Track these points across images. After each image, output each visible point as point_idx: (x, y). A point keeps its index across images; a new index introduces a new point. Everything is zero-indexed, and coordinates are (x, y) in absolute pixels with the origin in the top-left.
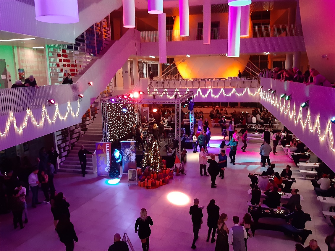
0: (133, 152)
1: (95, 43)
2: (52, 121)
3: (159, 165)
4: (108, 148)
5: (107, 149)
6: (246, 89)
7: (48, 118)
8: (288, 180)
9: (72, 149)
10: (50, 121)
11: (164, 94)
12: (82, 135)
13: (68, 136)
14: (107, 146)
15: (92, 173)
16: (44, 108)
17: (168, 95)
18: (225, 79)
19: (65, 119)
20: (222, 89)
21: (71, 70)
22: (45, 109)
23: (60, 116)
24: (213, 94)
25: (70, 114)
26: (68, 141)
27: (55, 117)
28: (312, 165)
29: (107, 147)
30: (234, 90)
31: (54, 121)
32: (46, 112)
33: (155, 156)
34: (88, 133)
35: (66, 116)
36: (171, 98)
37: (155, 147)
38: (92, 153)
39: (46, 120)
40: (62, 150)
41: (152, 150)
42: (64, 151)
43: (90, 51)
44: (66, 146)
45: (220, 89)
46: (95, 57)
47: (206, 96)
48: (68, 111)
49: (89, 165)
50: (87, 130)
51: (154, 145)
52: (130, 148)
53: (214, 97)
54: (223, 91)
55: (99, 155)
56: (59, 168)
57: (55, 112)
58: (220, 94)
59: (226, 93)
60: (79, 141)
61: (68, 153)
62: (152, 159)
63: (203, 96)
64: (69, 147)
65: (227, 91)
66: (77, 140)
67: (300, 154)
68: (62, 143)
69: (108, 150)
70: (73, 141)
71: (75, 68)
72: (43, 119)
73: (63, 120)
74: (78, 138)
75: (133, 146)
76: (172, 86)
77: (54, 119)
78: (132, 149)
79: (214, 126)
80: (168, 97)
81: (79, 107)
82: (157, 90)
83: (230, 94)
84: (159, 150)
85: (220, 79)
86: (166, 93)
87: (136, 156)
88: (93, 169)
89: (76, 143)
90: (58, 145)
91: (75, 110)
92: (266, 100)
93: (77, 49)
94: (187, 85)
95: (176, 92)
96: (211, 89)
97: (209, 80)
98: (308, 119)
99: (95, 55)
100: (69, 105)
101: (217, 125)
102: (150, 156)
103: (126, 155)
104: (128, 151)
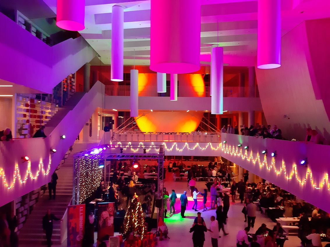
1: (61, 94)
2: (24, 182)
3: (143, 230)
5: (80, 213)
7: (20, 179)
9: (30, 213)
10: (21, 182)
11: (127, 148)
12: (42, 195)
13: (26, 199)
15: (59, 243)
16: (17, 166)
19: (36, 178)
20: (186, 143)
21: (37, 122)
22: (17, 168)
23: (31, 176)
24: (178, 147)
25: (41, 172)
26: (27, 204)
27: (26, 177)
29: (81, 210)
30: (198, 144)
32: (19, 171)
33: (139, 218)
35: (37, 174)
36: (135, 151)
37: (139, 209)
38: (60, 219)
39: (17, 181)
40: (20, 215)
42: (22, 216)
43: (56, 101)
44: (25, 210)
45: (184, 143)
46: (60, 108)
48: (40, 169)
49: (56, 233)
50: (46, 189)
51: (138, 206)
52: (108, 210)
53: (178, 151)
54: (187, 145)
55: (71, 221)
57: (27, 171)
58: (184, 148)
59: (190, 147)
61: (26, 219)
62: (136, 224)
64: (28, 210)
65: (191, 145)
66: (37, 202)
67: (275, 208)
68: (21, 206)
69: (82, 214)
70: (31, 203)
71: (42, 119)
72: (14, 180)
73: (34, 180)
74: (37, 199)
75: (111, 208)
77: (25, 180)
79: (176, 180)
80: (133, 150)
81: (50, 163)
82: (120, 144)
83: (194, 148)
84: (143, 212)
85: (183, 133)
86: (129, 146)
87: (114, 220)
88: (61, 237)
89: (35, 206)
90: (17, 210)
91: (45, 168)
92: (233, 154)
93: (45, 100)
94: (150, 138)
95: (141, 145)
96: (176, 143)
97: (173, 134)
98: (309, 176)
99: (60, 106)
100: (41, 162)
101: (179, 178)
102: (133, 220)
103: (102, 220)
104: (105, 214)
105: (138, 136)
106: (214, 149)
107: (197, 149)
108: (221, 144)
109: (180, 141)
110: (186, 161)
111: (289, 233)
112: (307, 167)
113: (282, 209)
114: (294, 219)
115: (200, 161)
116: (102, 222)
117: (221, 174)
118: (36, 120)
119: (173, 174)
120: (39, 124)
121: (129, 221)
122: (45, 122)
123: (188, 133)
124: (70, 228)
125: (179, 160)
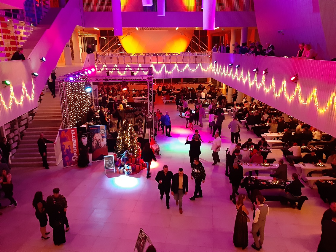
0: (103, 137)
1: (34, 11)
2: (9, 107)
3: (136, 149)
4: (73, 135)
6: (198, 64)
7: (4, 104)
8: (265, 151)
9: (22, 139)
10: (6, 107)
11: (114, 71)
12: (30, 121)
13: (15, 124)
14: (73, 132)
15: (55, 165)
17: (118, 72)
18: (177, 55)
19: (21, 103)
20: (176, 65)
21: (12, 43)
23: (16, 101)
24: (167, 70)
25: (25, 97)
26: (16, 130)
27: (11, 102)
28: (276, 134)
30: (187, 65)
31: (10, 107)
32: (2, 96)
33: (132, 139)
34: (36, 118)
35: (22, 100)
36: (122, 75)
37: (131, 130)
38: (53, 142)
39: (2, 106)
40: (12, 141)
41: (128, 133)
42: (14, 142)
43: (29, 19)
44: (15, 136)
45: (173, 65)
46: (36, 28)
47: (160, 72)
48: (24, 94)
49: (50, 156)
50: (34, 115)
52: (100, 132)
53: (168, 73)
54: (176, 67)
55: (64, 143)
56: (10, 162)
57: (11, 96)
58: (173, 70)
59: (180, 69)
60: (28, 128)
61: (18, 144)
62: (128, 143)
63: (157, 72)
64: (18, 136)
65: (181, 66)
66: (26, 127)
67: (261, 125)
68: (11, 132)
69: (74, 136)
70: (21, 129)
71: (17, 41)
73: (19, 105)
74: (26, 125)
75: (103, 130)
76: (121, 62)
77: (11, 105)
78: (102, 134)
79: (166, 103)
80: (119, 74)
81: (34, 88)
82: (106, 66)
83: (184, 70)
84: (135, 133)
85: (172, 54)
86: (116, 69)
87: (107, 141)
88: (56, 159)
89: (25, 131)
90: (7, 136)
91: (30, 92)
92: (223, 75)
93: (17, 17)
94: (138, 61)
95: (128, 68)
96: (165, 65)
97: (161, 55)
98: (298, 92)
99: (35, 25)
100: (24, 86)
101: (168, 101)
102: (126, 140)
103: (95, 141)
104: (98, 136)
105: (124, 58)
106: (204, 70)
107: (187, 70)
108: (211, 65)
109: (169, 63)
110: (175, 84)
111: (273, 147)
112: (296, 83)
113: (268, 126)
114: (279, 134)
115: (189, 84)
116: (95, 144)
117: (210, 96)
118: (10, 42)
119: (163, 98)
120: (14, 46)
121: (121, 142)
122: (22, 43)
123: (177, 53)
124: (65, 151)
125: (168, 84)
